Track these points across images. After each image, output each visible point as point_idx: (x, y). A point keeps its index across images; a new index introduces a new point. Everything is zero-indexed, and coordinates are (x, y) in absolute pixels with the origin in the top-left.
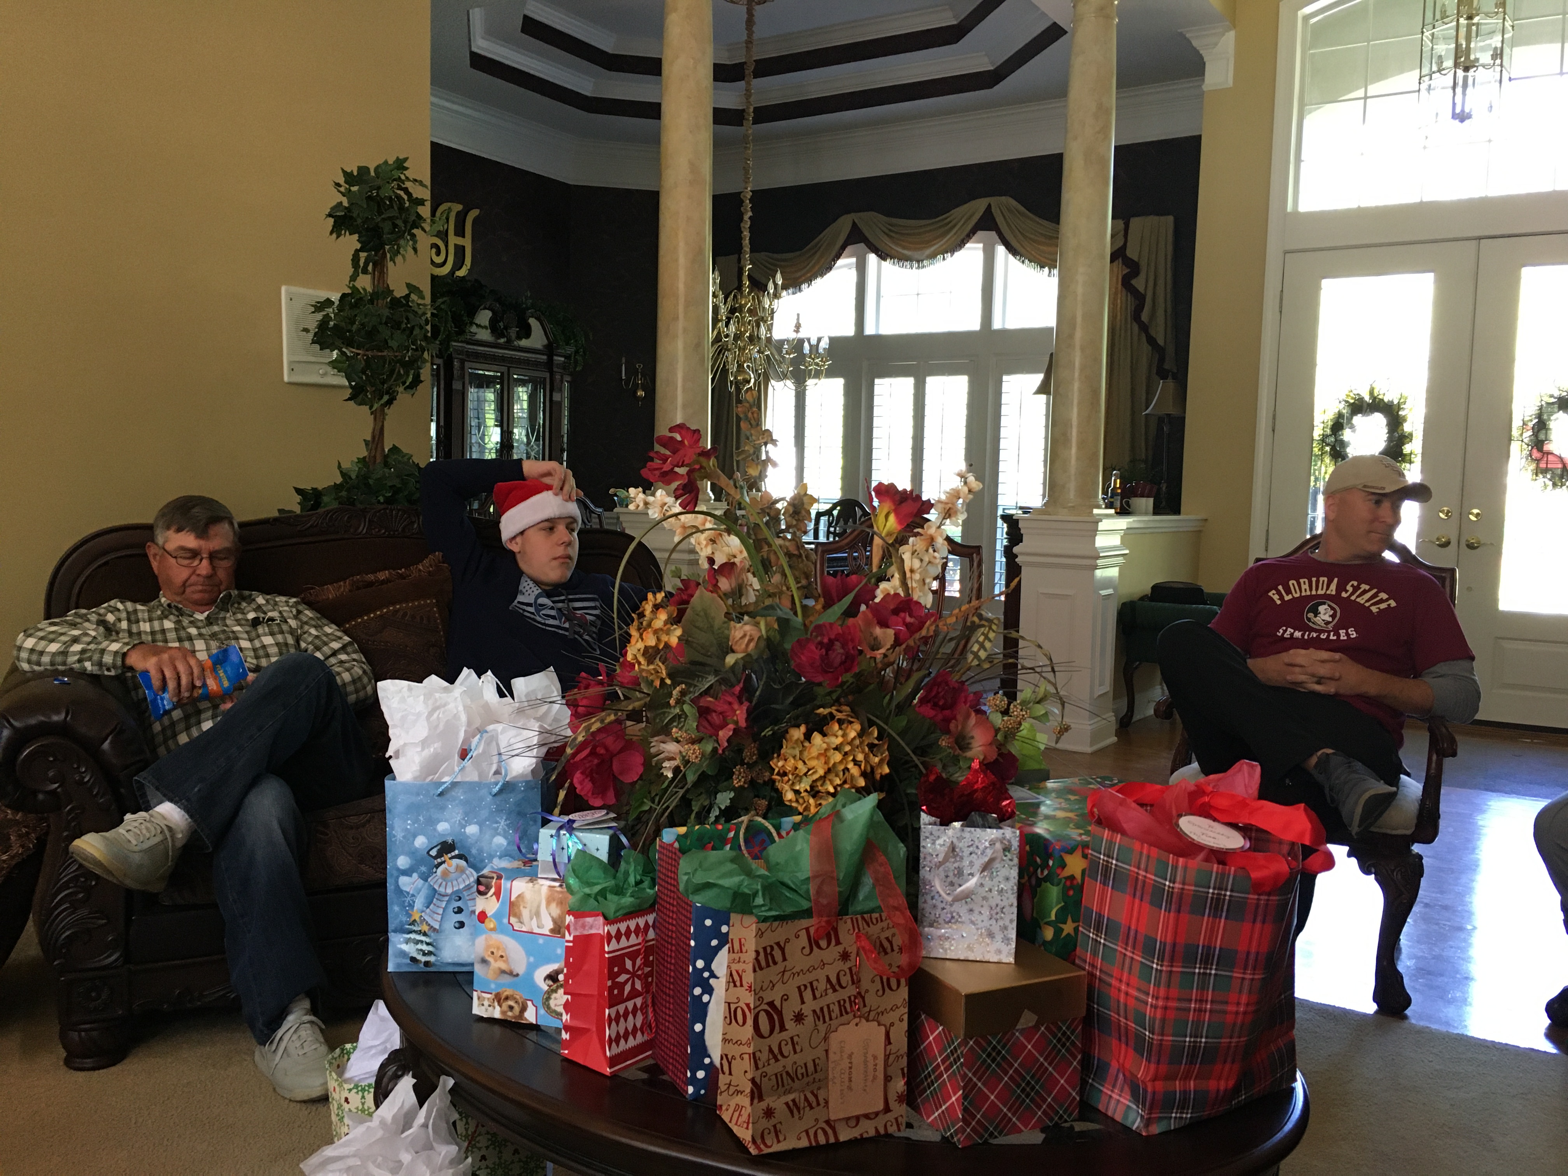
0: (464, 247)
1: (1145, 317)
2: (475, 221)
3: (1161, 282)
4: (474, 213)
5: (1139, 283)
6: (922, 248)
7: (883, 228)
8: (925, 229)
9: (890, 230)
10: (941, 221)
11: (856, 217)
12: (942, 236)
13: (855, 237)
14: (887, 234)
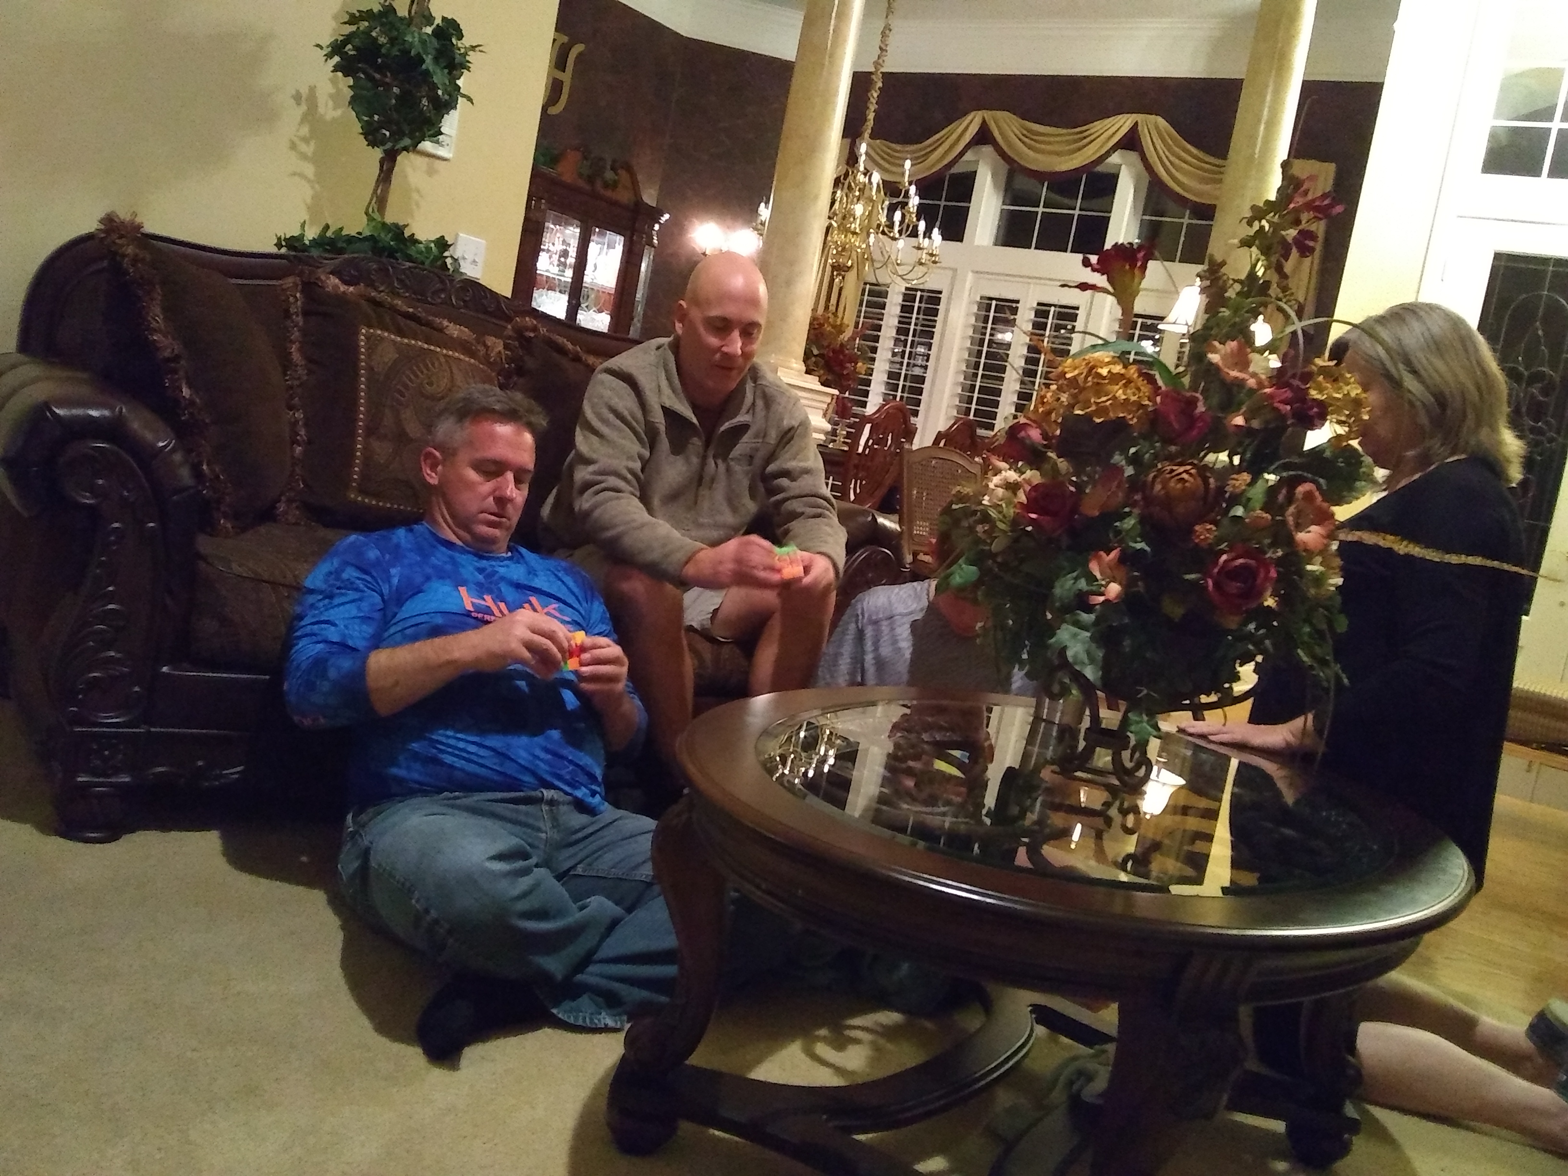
0: (562, 82)
2: (580, 54)
4: (578, 48)
6: (1055, 159)
7: (1018, 132)
8: (1064, 139)
9: (1023, 135)
10: (1081, 132)
11: (987, 114)
12: (1080, 149)
13: (983, 137)
14: (1020, 140)
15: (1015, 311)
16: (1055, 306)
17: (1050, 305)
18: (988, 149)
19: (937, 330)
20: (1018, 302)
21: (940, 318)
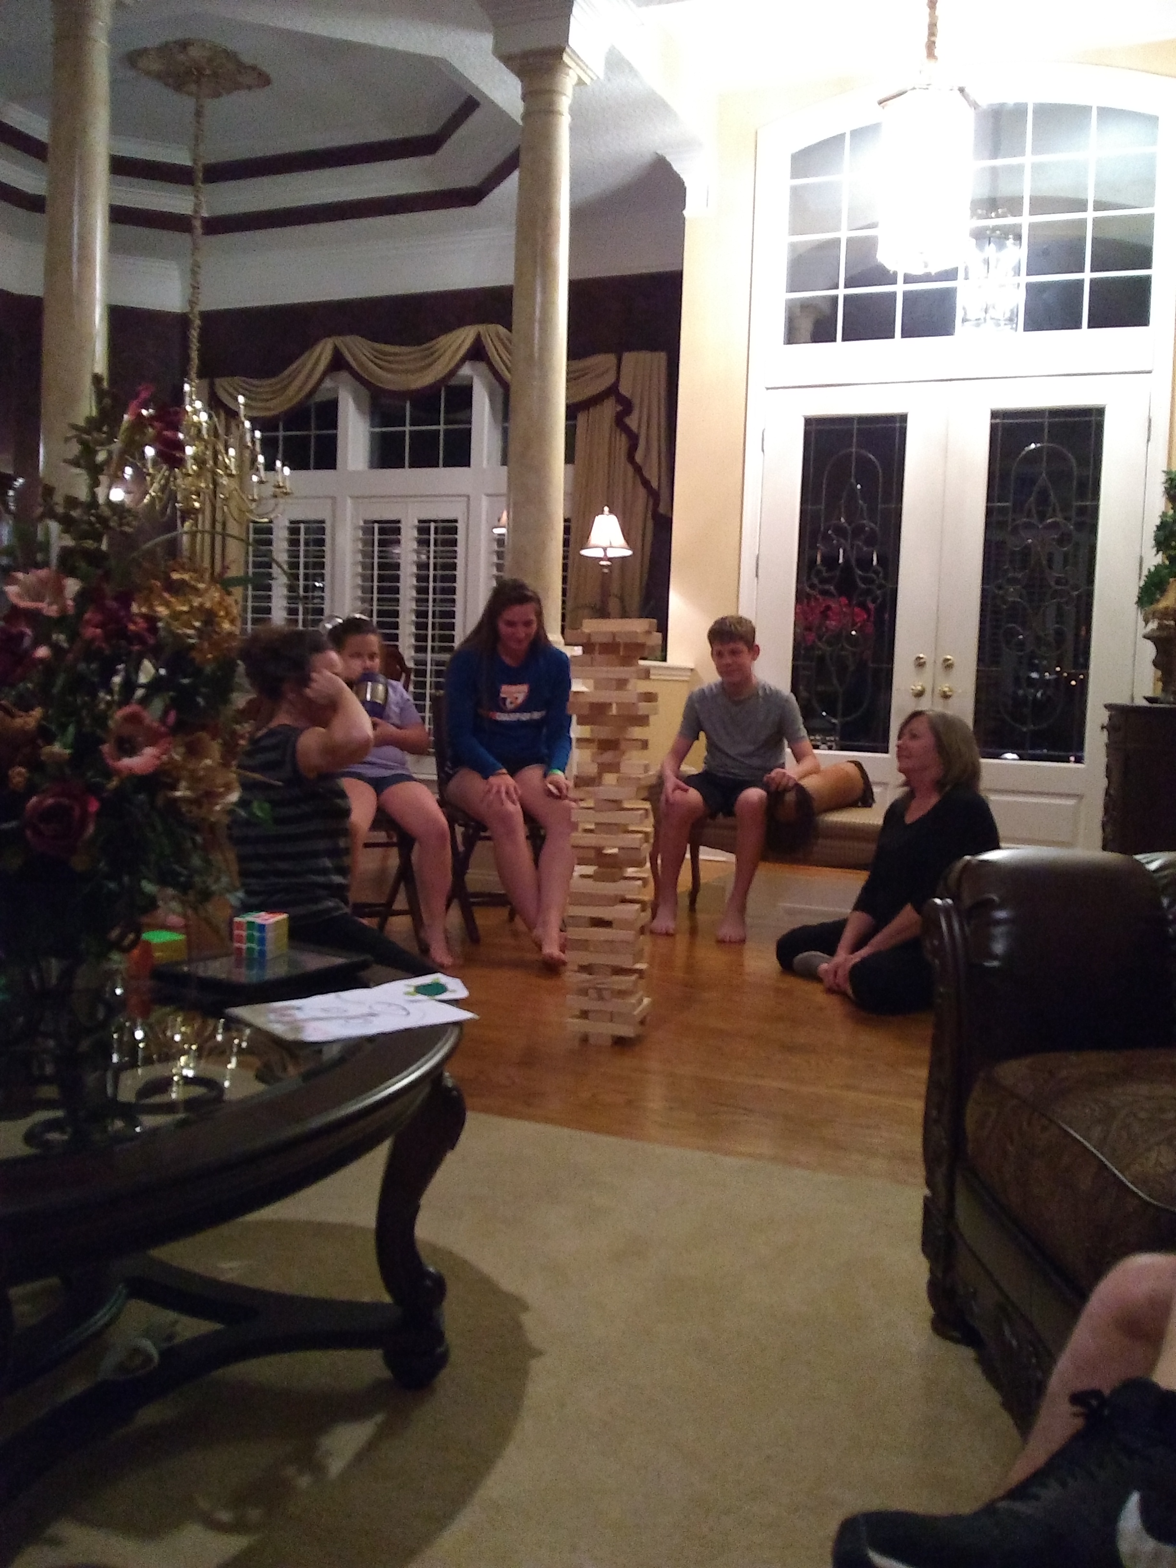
1: (639, 457)
3: (654, 422)
5: (632, 422)
6: (410, 377)
7: (368, 354)
8: (412, 357)
9: (375, 357)
10: (429, 349)
11: (338, 341)
12: (430, 365)
13: (338, 363)
14: (372, 361)
15: (398, 531)
16: (435, 521)
17: (430, 521)
18: (344, 375)
19: (327, 560)
20: (399, 522)
21: (327, 548)
